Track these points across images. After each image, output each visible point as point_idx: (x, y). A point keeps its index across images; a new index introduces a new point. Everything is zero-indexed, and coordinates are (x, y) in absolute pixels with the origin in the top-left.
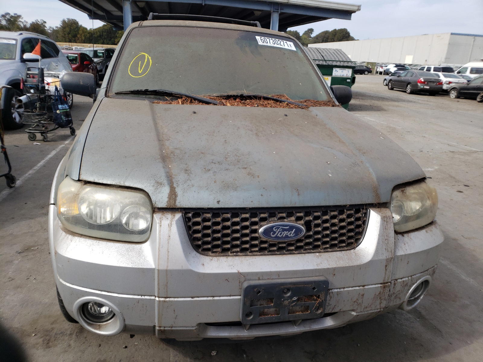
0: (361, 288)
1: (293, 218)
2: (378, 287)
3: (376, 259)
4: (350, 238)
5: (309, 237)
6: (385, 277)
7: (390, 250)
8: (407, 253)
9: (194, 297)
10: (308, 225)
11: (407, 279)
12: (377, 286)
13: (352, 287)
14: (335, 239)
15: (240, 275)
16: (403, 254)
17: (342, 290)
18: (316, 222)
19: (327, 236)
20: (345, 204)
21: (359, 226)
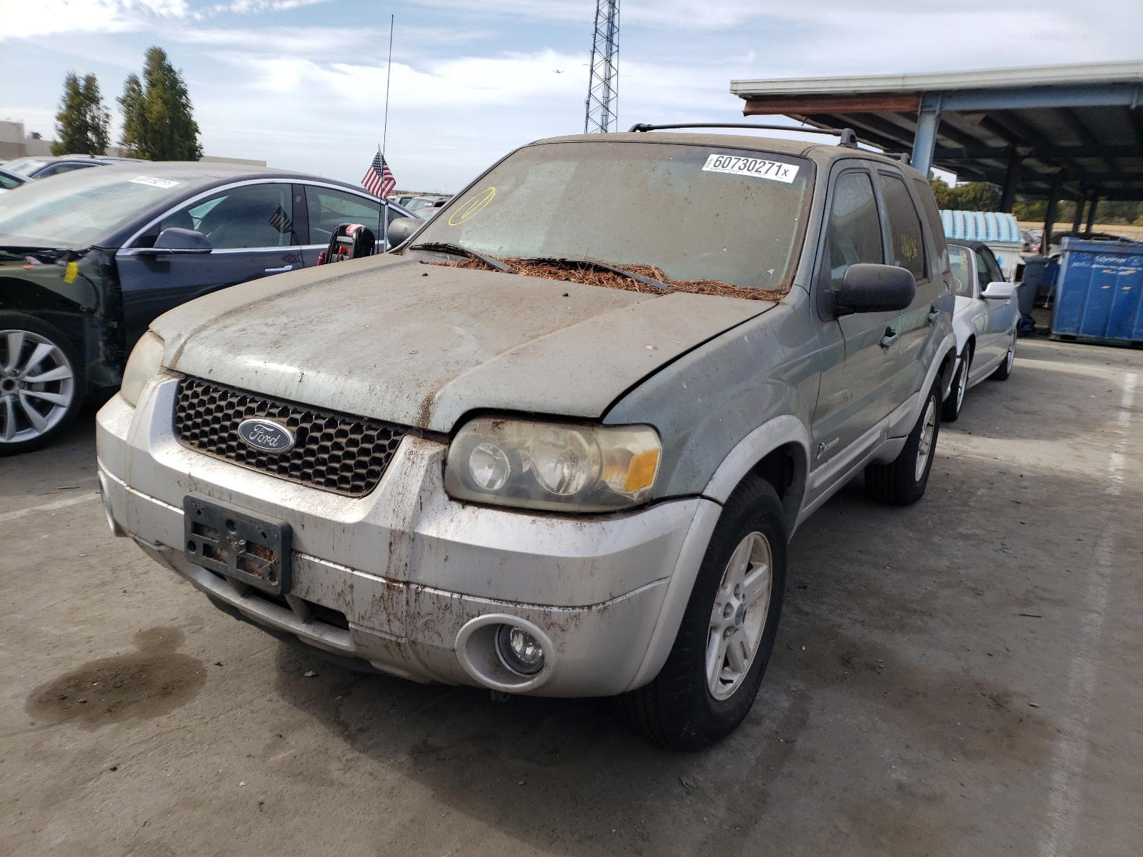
0: (348, 570)
1: (285, 420)
2: (377, 582)
3: (372, 522)
4: (358, 477)
5: (298, 456)
6: (389, 567)
7: (401, 515)
8: (441, 537)
9: (154, 498)
10: (302, 436)
11: (448, 594)
12: (376, 579)
13: (334, 563)
14: (334, 471)
15: (192, 481)
16: (435, 535)
17: (317, 561)
18: (314, 434)
19: (323, 462)
20: (360, 414)
21: (377, 461)
